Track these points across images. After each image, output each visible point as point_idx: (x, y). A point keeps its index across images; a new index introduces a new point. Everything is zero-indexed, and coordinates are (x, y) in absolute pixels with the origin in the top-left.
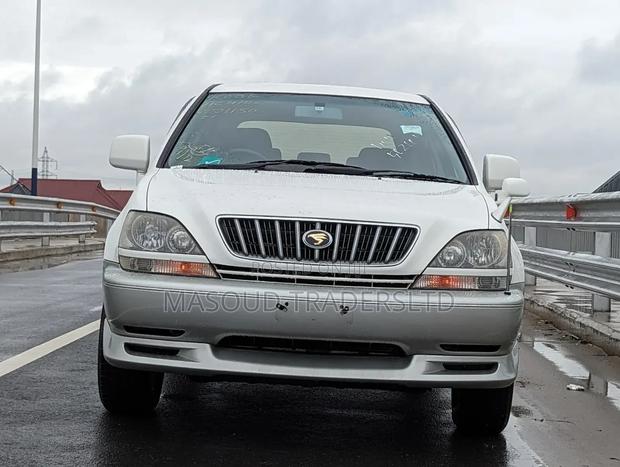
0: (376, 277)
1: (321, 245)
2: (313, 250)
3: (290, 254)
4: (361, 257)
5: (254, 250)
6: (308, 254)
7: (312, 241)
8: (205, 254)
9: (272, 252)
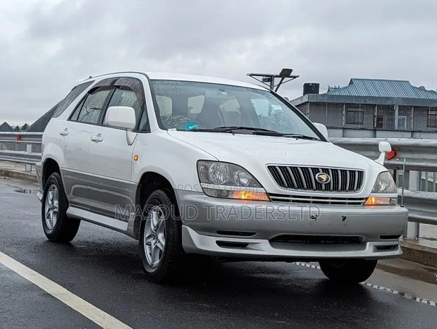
0: (349, 199)
1: (326, 181)
2: (321, 184)
3: (310, 187)
4: (343, 189)
5: (291, 186)
6: (319, 187)
7: (320, 179)
8: (263, 187)
9: (300, 186)
